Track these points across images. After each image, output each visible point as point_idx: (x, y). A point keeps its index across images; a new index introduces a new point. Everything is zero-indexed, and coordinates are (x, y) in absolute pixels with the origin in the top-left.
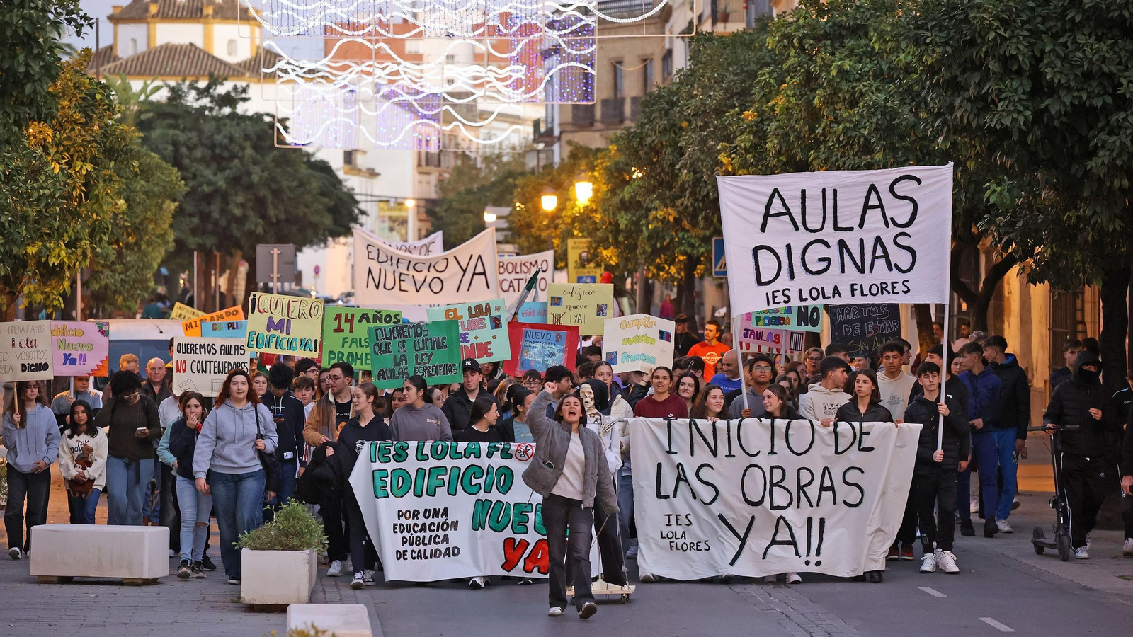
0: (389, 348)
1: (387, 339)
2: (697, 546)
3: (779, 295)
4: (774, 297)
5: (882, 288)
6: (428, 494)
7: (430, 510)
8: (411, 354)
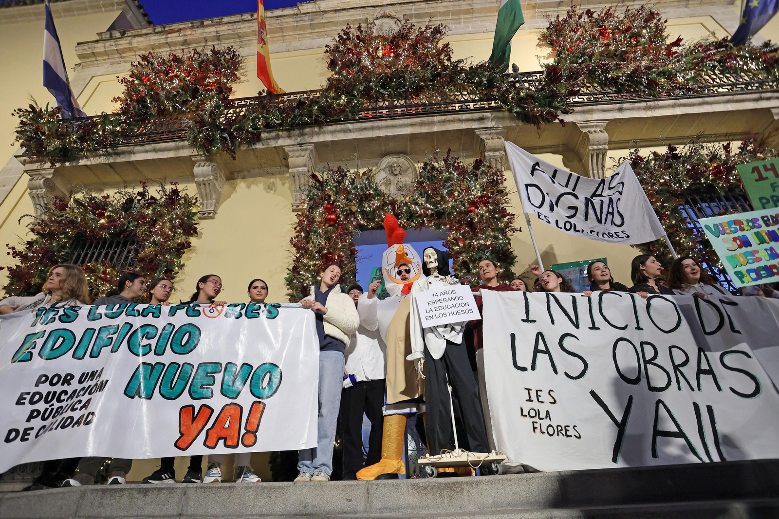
2: (566, 430)
7: (88, 374)
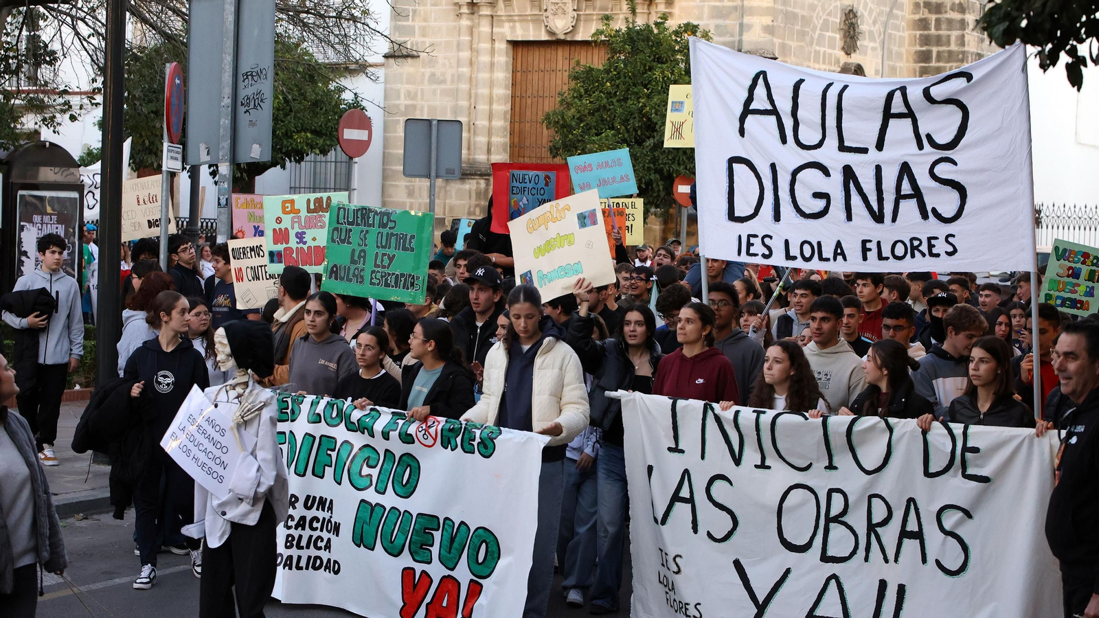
0: (349, 237)
1: (349, 223)
2: (686, 609)
3: (757, 242)
4: (749, 245)
5: (913, 248)
6: (314, 474)
7: (315, 498)
8: (371, 250)
